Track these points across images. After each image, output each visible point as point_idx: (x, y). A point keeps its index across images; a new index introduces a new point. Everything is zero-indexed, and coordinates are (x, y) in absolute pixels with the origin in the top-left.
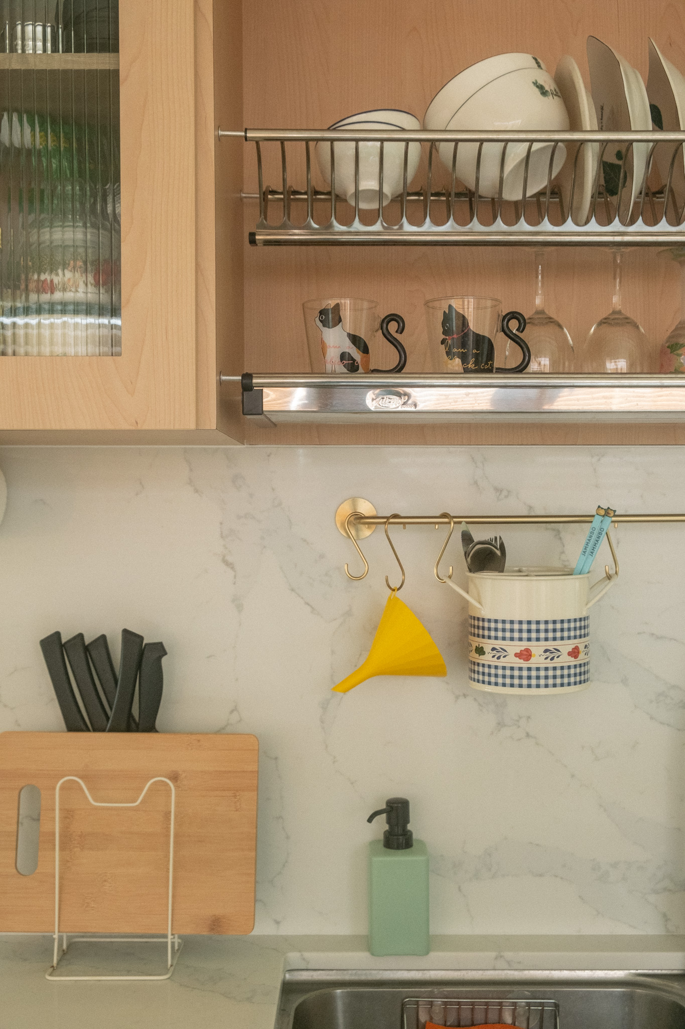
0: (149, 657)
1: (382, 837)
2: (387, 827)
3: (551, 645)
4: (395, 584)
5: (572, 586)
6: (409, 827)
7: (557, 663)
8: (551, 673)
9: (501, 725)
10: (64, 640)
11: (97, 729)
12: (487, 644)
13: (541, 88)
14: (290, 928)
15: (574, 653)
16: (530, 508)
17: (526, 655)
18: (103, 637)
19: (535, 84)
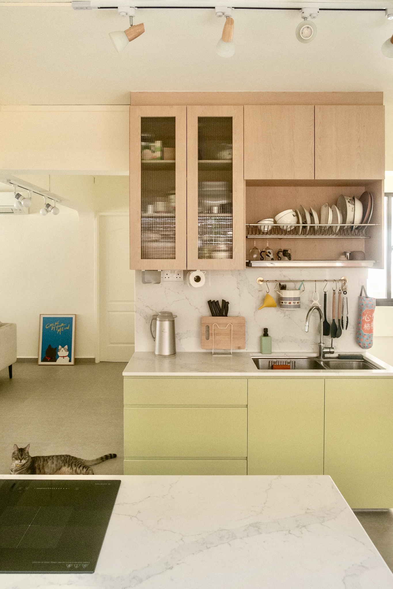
0: (226, 304)
1: (263, 335)
2: (264, 333)
3: (294, 301)
4: (268, 292)
5: (298, 292)
6: (268, 333)
7: (295, 304)
8: (294, 306)
9: (285, 316)
10: (212, 301)
11: (217, 316)
12: (284, 302)
13: (294, 215)
14: (248, 351)
15: (298, 303)
16: (290, 279)
17: (290, 303)
18: (218, 301)
19: (293, 215)
